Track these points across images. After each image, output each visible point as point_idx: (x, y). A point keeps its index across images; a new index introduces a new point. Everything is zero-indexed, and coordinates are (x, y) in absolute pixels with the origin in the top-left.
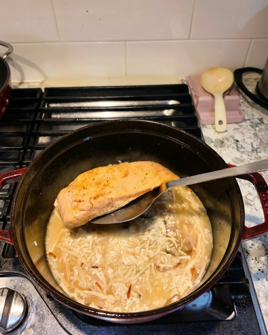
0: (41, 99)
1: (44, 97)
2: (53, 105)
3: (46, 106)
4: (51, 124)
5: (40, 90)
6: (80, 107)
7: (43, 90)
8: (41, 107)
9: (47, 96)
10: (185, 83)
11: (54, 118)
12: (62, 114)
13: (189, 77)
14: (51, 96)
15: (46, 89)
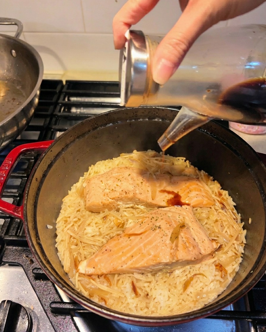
0: (61, 92)
1: (65, 90)
2: (73, 99)
3: (66, 100)
5: (61, 82)
6: (101, 103)
7: (64, 83)
8: (60, 101)
9: (68, 88)
11: (74, 113)
12: (82, 108)
14: (73, 89)
15: (67, 81)
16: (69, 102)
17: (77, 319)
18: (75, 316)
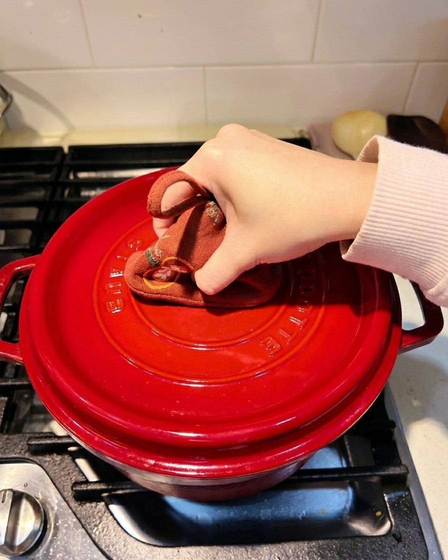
0: (62, 165)
1: (67, 161)
2: (83, 175)
3: (72, 177)
5: (59, 149)
7: (66, 150)
8: (62, 179)
9: (72, 159)
10: (306, 136)
11: (85, 197)
15: (70, 148)
16: (76, 180)
17: (114, 508)
18: (111, 504)
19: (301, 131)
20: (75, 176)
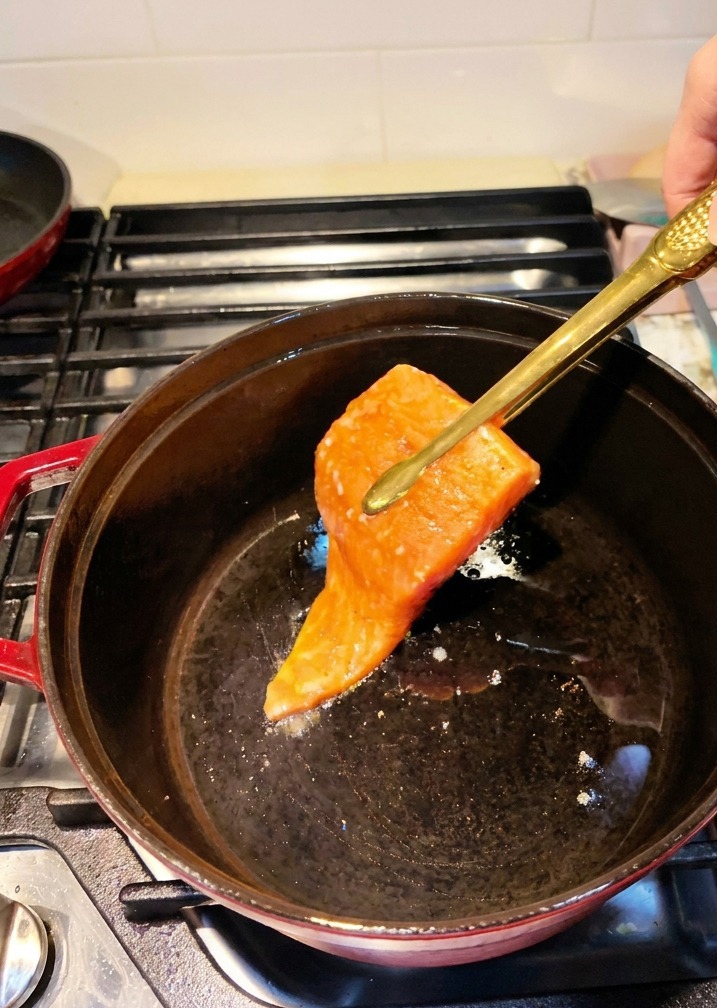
1: (110, 237)
2: (139, 263)
3: (117, 266)
4: (134, 326)
5: (97, 212)
7: (107, 214)
8: (100, 272)
9: (119, 232)
10: (582, 182)
11: (146, 306)
12: (172, 290)
13: (595, 164)
15: (114, 210)
16: (126, 274)
17: (207, 934)
18: (202, 926)
19: (570, 173)
20: (125, 267)
